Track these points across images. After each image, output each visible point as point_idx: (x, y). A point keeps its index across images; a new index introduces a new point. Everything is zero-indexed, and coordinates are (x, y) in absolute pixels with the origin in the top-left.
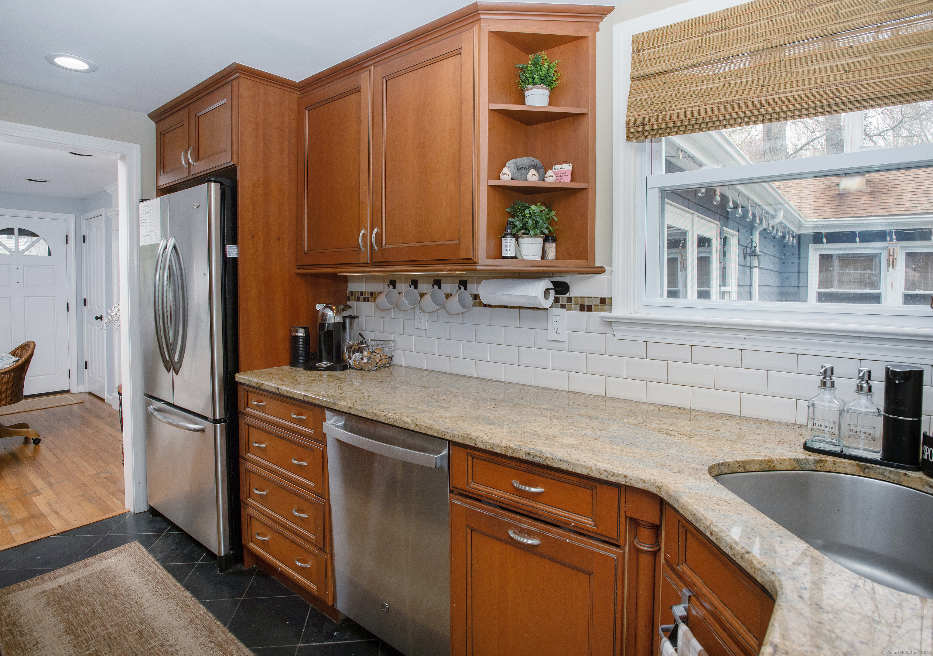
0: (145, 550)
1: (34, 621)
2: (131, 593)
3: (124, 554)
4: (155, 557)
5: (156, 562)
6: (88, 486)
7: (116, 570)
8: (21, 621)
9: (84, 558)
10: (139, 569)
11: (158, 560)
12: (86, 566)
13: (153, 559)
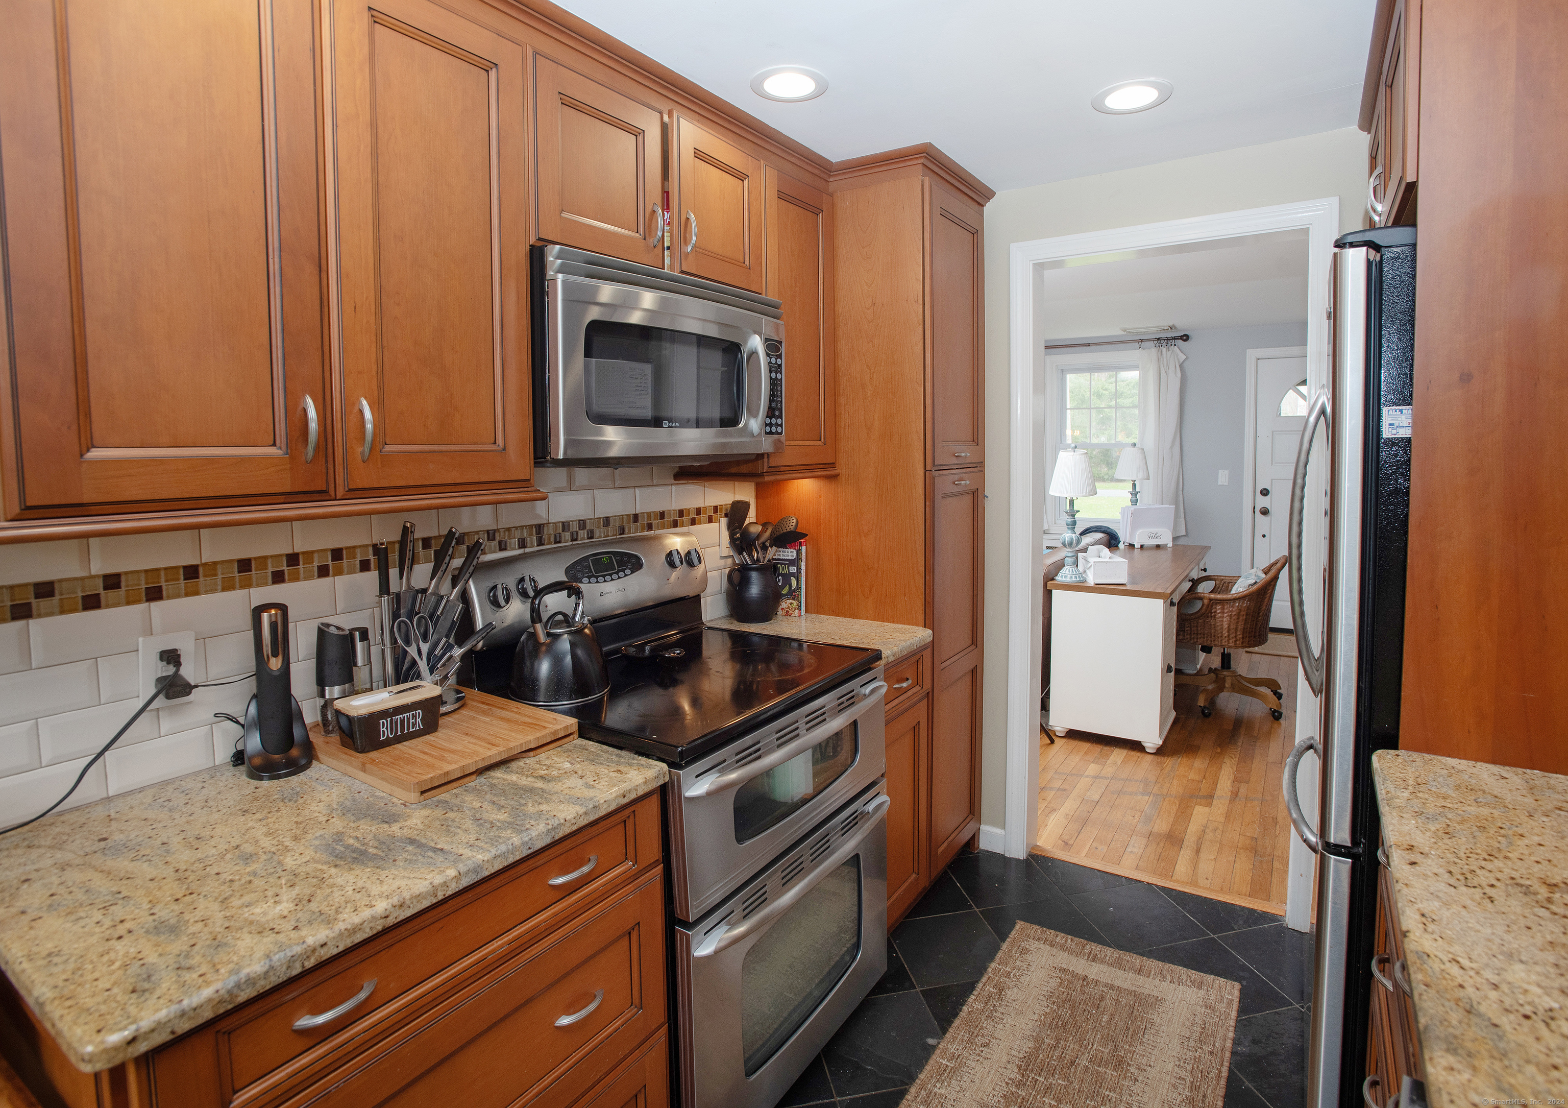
0: (1234, 1014)
1: (1017, 1007)
2: (1140, 1079)
3: (1202, 993)
4: (1236, 1042)
5: (1228, 1055)
6: (1278, 826)
7: (1164, 1016)
8: (1009, 993)
9: (1150, 954)
10: (1192, 1044)
11: (1233, 1053)
12: (1139, 972)
13: (1229, 1044)
